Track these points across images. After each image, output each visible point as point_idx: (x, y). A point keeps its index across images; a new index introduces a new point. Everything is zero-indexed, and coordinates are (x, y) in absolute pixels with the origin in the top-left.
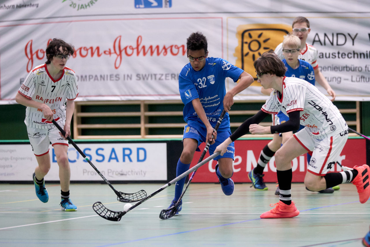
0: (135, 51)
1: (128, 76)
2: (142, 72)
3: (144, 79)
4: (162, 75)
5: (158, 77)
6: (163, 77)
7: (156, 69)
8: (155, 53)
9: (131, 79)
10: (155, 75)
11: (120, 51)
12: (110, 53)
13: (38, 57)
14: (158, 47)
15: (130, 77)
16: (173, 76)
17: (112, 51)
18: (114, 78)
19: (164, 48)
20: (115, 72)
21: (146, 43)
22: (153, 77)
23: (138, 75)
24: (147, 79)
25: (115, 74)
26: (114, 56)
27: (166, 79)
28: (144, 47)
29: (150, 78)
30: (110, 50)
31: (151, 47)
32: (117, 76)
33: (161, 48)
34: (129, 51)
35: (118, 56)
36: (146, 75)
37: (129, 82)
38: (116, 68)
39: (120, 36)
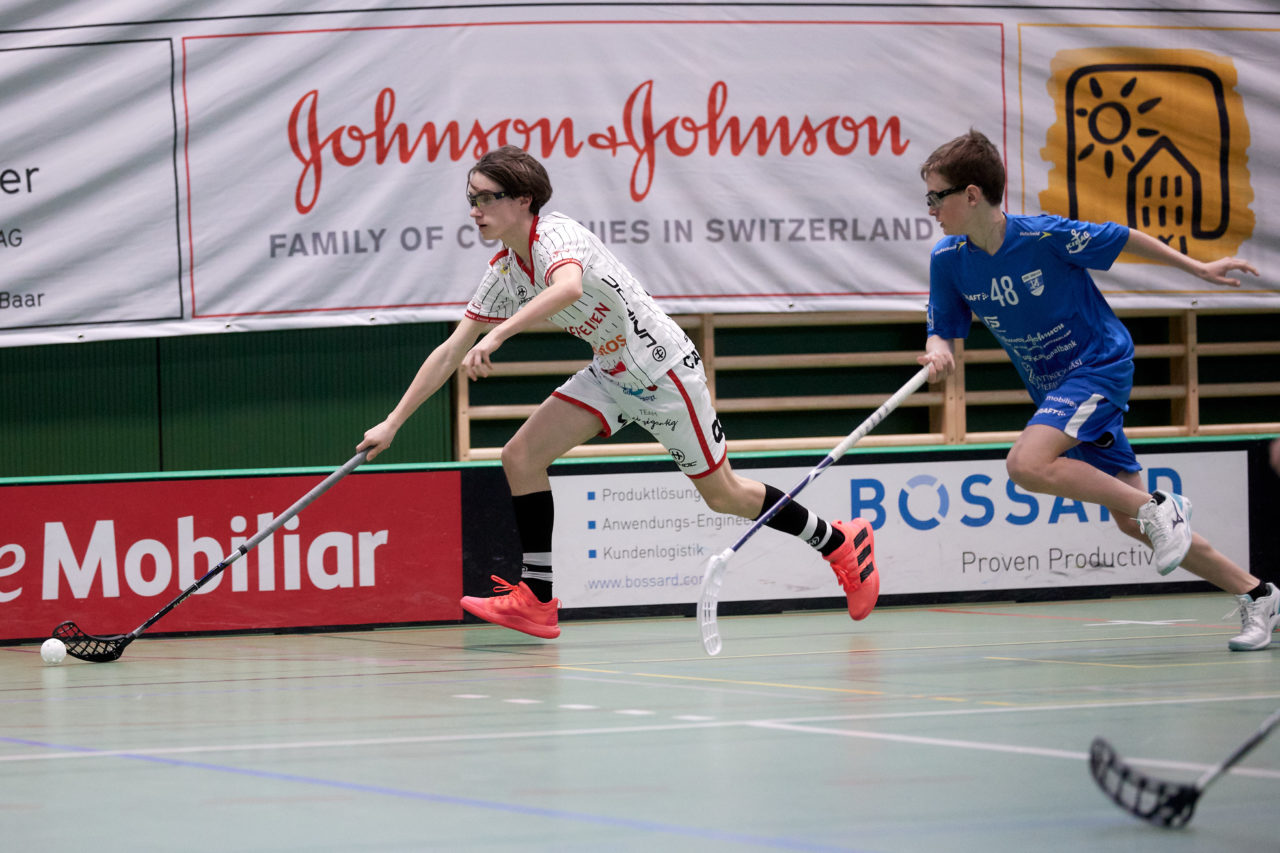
0: (704, 135)
1: (678, 225)
2: (730, 212)
3: (736, 238)
4: (801, 222)
5: (787, 228)
6: (805, 231)
7: (777, 204)
8: (775, 144)
9: (689, 237)
10: (777, 223)
11: (650, 137)
12: (613, 144)
13: (339, 155)
14: (783, 123)
15: (684, 230)
16: (838, 226)
17: (621, 136)
18: (629, 234)
19: (806, 126)
20: (632, 212)
21: (742, 108)
22: (770, 229)
23: (714, 225)
24: (749, 238)
25: (631, 219)
26: (627, 154)
27: (813, 238)
28: (734, 123)
29: (756, 234)
30: (611, 130)
31: (760, 123)
32: (641, 229)
33: (794, 128)
34: (684, 138)
35: (641, 153)
36: (742, 223)
37: (682, 247)
38: (637, 197)
39: (650, 83)
